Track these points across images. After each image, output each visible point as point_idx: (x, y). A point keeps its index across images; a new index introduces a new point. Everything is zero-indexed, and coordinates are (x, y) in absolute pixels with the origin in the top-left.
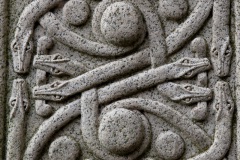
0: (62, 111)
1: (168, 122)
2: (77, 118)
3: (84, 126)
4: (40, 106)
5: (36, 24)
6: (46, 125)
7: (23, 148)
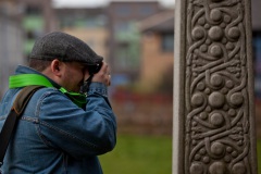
0: (200, 75)
1: (229, 78)
2: (204, 77)
3: (206, 79)
4: (194, 74)
5: (193, 52)
6: (196, 80)
7: (190, 84)
